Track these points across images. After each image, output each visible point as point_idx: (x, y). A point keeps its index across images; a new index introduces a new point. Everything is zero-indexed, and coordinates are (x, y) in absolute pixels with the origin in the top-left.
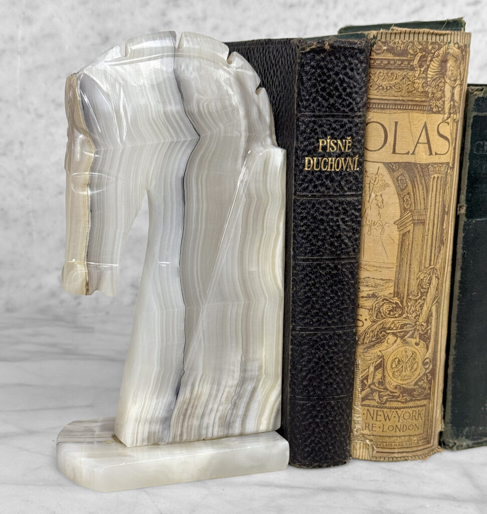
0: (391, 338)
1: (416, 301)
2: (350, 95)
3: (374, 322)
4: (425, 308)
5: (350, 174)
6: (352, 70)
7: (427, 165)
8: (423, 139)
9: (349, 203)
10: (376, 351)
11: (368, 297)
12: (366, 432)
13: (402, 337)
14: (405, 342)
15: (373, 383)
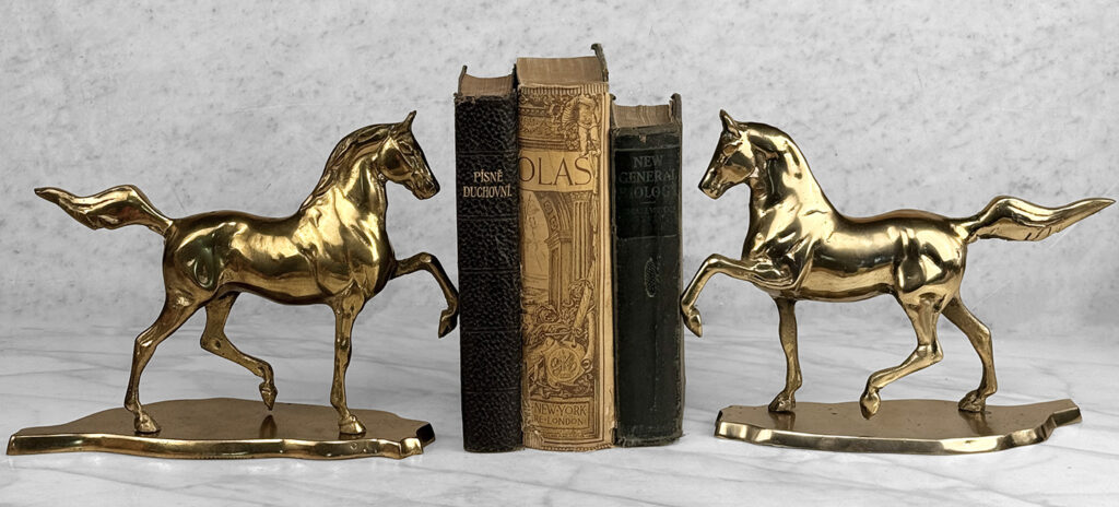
0: (549, 341)
1: (569, 308)
2: (498, 136)
3: (536, 326)
4: (579, 315)
5: (503, 199)
6: (498, 117)
7: (569, 194)
8: (563, 172)
9: (504, 223)
10: (538, 351)
11: (530, 304)
12: (535, 423)
13: (559, 340)
14: (561, 344)
15: (538, 380)
